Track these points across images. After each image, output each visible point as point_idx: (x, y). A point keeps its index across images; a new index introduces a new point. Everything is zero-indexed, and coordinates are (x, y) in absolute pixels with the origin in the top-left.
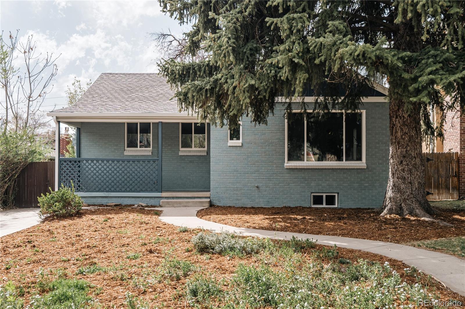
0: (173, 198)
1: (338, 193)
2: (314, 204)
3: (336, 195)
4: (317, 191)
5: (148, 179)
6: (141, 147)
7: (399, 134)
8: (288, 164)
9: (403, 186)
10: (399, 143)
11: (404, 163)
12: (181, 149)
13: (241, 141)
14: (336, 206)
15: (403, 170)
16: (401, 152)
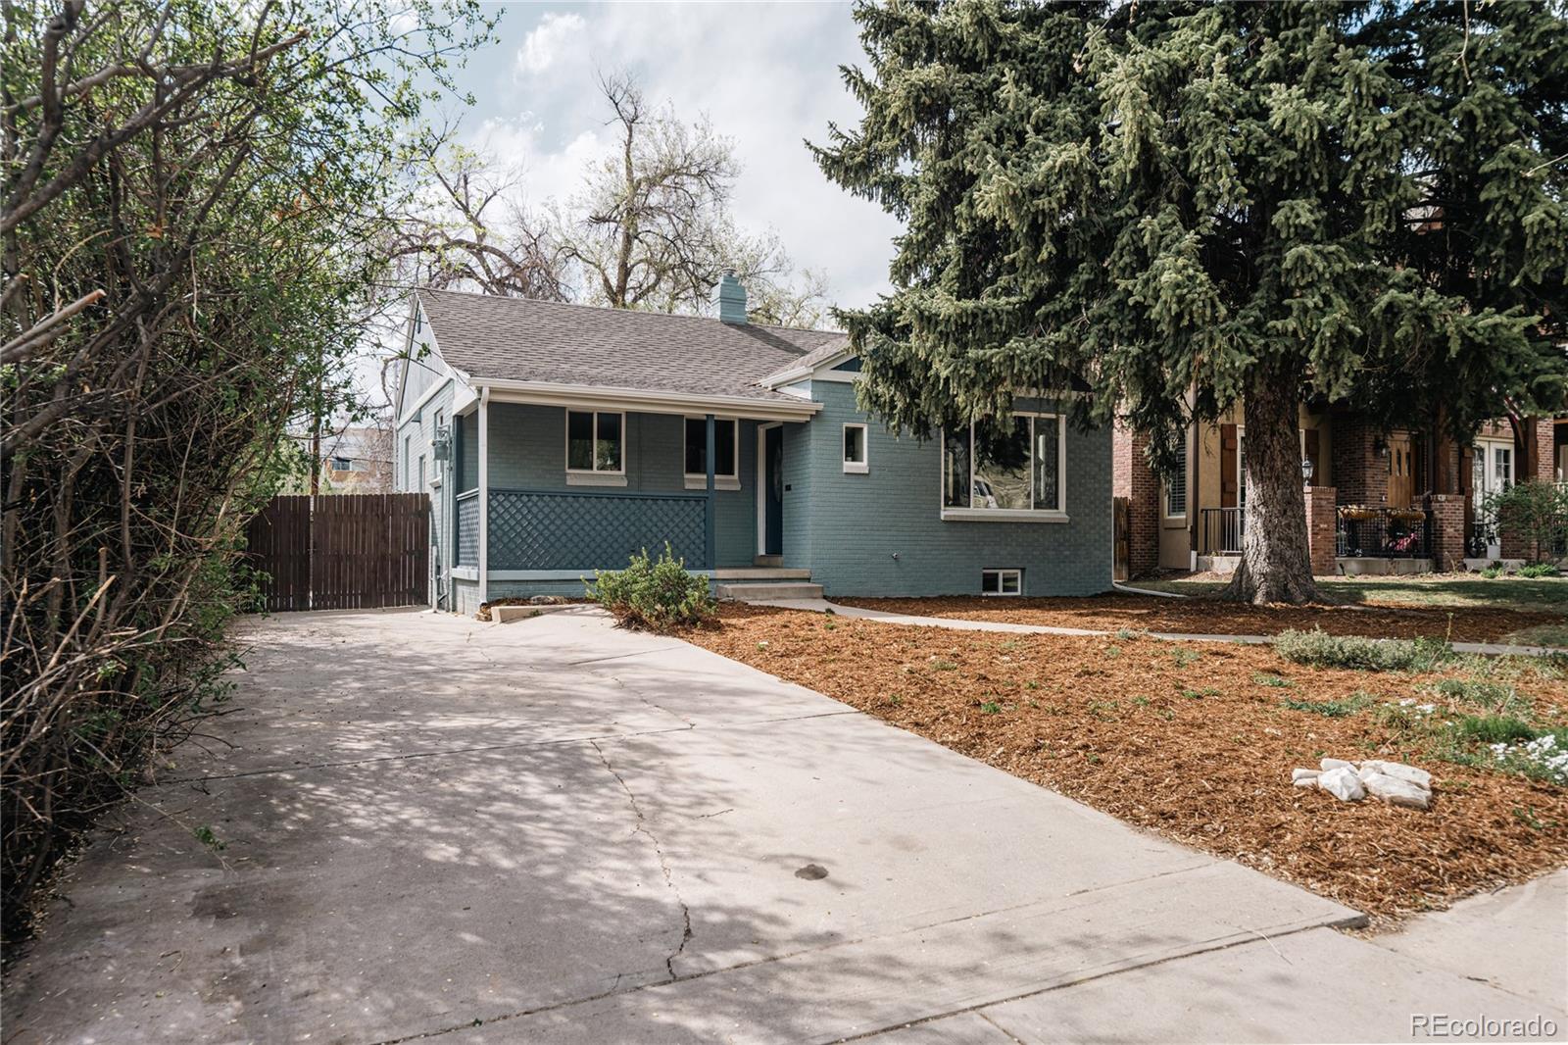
0: (738, 580)
1: (1023, 570)
2: (984, 590)
3: (1019, 572)
4: (993, 565)
5: (687, 541)
6: (599, 468)
7: (1279, 464)
8: (947, 513)
9: (1288, 553)
10: (1278, 479)
11: (1289, 513)
12: (687, 476)
13: (865, 463)
14: (1019, 593)
15: (1288, 526)
16: (1283, 494)
